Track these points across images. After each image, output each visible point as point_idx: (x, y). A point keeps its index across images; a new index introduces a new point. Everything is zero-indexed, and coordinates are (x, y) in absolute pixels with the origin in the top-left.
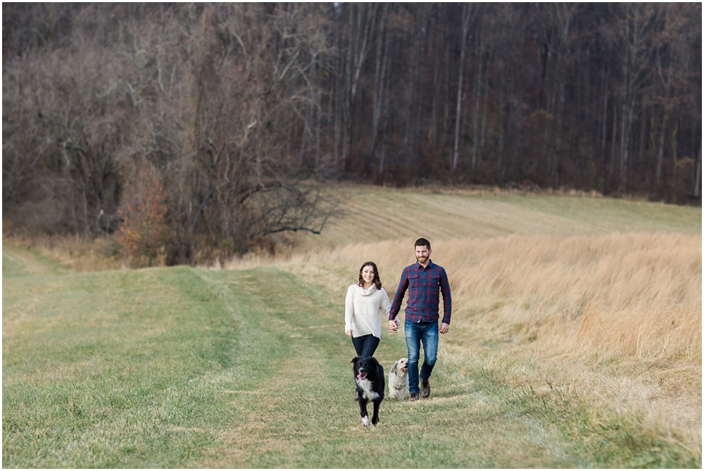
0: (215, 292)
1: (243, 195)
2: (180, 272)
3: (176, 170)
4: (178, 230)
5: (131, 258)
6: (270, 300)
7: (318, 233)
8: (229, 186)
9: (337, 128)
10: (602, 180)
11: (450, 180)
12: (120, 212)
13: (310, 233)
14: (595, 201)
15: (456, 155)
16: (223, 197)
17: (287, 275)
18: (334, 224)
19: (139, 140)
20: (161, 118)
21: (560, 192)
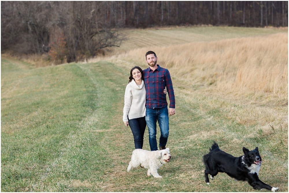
0: (85, 72)
1: (92, 36)
2: (72, 65)
3: (68, 29)
4: (70, 50)
5: (54, 61)
6: (106, 74)
7: (119, 47)
8: (87, 33)
9: (121, 10)
10: (212, 21)
11: (161, 25)
12: (49, 45)
13: (116, 47)
14: (210, 28)
15: (162, 16)
16: (85, 37)
17: (111, 64)
18: (124, 43)
19: (54, 19)
20: (61, 11)
21: (198, 26)
